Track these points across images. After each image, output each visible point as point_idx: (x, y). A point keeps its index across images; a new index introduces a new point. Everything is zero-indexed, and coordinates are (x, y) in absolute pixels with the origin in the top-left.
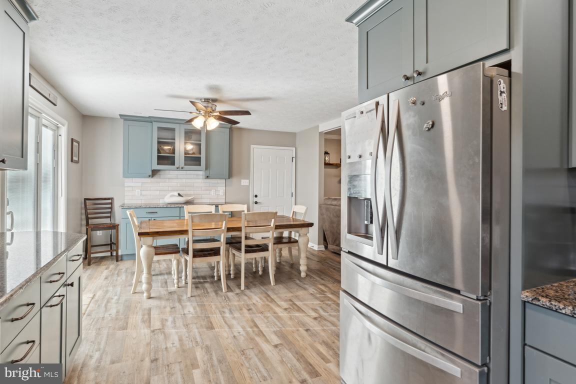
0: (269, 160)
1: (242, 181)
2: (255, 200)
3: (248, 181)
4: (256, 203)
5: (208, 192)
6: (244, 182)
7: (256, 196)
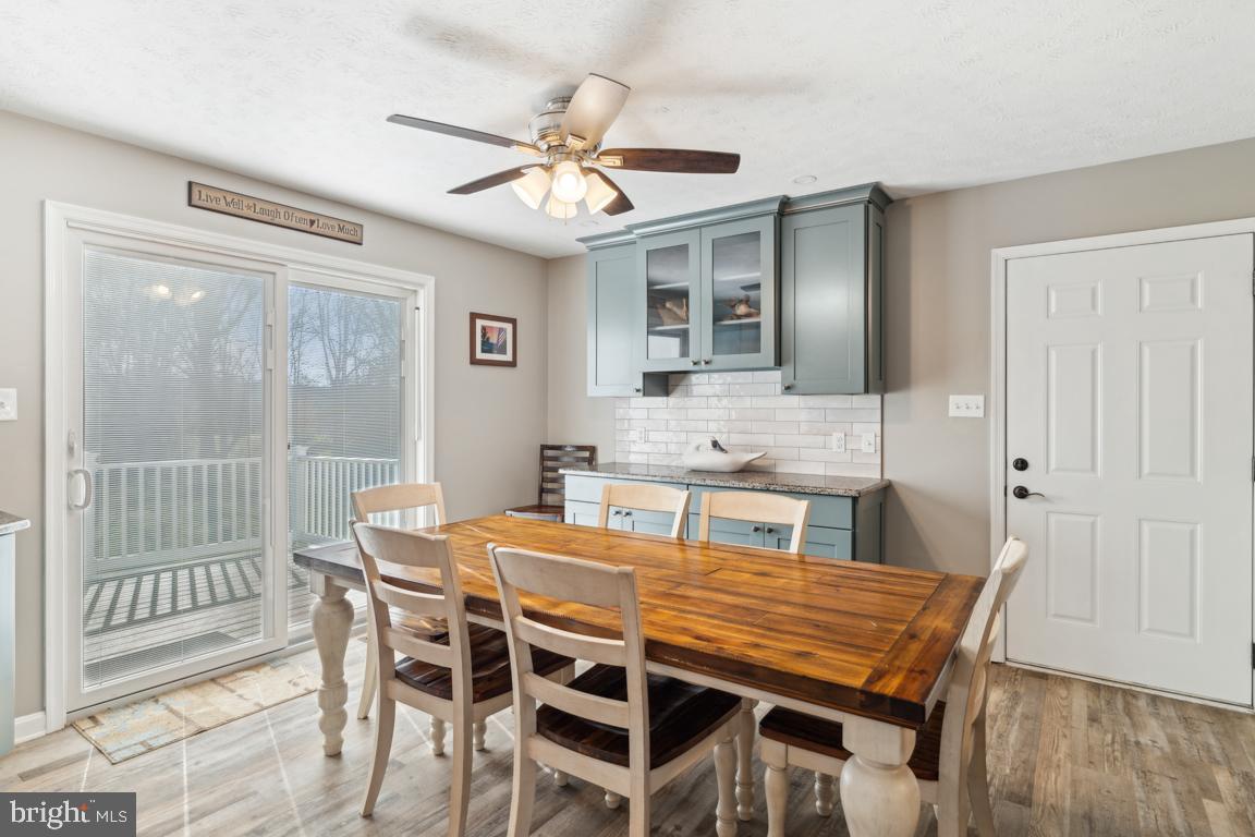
0: (1094, 306)
1: (953, 399)
2: (1017, 478)
3: (981, 398)
4: (1022, 493)
5: (820, 439)
6: (964, 405)
7: (1022, 465)
